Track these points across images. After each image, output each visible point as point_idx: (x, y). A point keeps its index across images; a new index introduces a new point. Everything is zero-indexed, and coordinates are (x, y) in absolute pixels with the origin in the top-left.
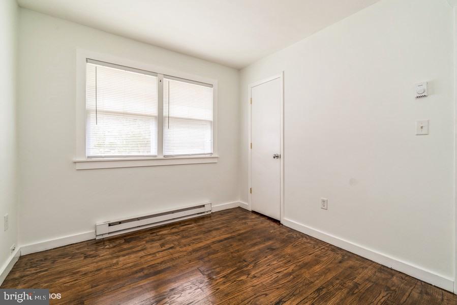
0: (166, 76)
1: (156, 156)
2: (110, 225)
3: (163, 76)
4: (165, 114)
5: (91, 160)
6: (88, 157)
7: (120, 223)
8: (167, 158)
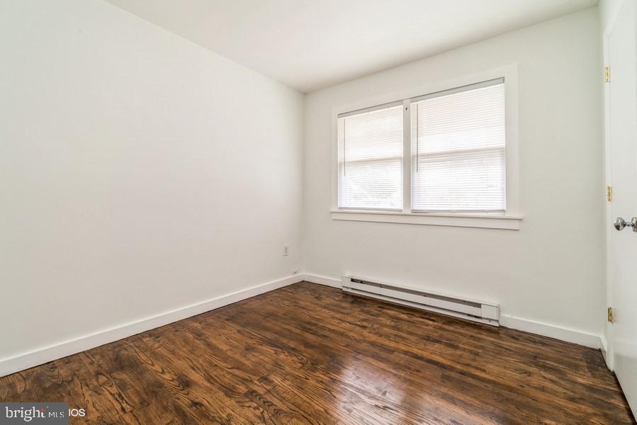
0: (414, 99)
1: (401, 211)
2: (353, 280)
3: (409, 100)
4: (413, 152)
5: (343, 211)
6: (340, 208)
7: (362, 282)
8: (416, 213)
